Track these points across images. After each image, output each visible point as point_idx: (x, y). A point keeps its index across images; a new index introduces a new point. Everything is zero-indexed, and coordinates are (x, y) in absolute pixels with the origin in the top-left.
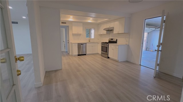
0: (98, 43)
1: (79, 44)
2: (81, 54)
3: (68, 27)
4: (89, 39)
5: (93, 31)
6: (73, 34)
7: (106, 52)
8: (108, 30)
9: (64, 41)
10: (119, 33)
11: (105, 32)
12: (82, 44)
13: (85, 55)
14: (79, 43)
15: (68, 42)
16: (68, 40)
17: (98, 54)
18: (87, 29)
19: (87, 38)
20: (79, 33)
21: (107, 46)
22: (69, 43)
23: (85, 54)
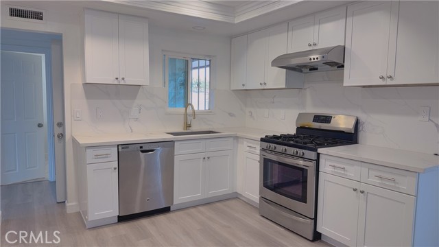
0: (236, 138)
1: (124, 150)
2: (137, 211)
3: (57, 39)
4: (186, 114)
5: (200, 75)
6: (86, 85)
7: (303, 199)
8: (298, 69)
9: (40, 125)
10: (389, 82)
11: (277, 78)
12: (145, 148)
13: (166, 210)
14: (125, 146)
15: (58, 131)
16: (57, 120)
17: (235, 197)
18: (173, 60)
19: (171, 110)
20: (129, 81)
21: (313, 164)
22: (62, 136)
23: (164, 206)
